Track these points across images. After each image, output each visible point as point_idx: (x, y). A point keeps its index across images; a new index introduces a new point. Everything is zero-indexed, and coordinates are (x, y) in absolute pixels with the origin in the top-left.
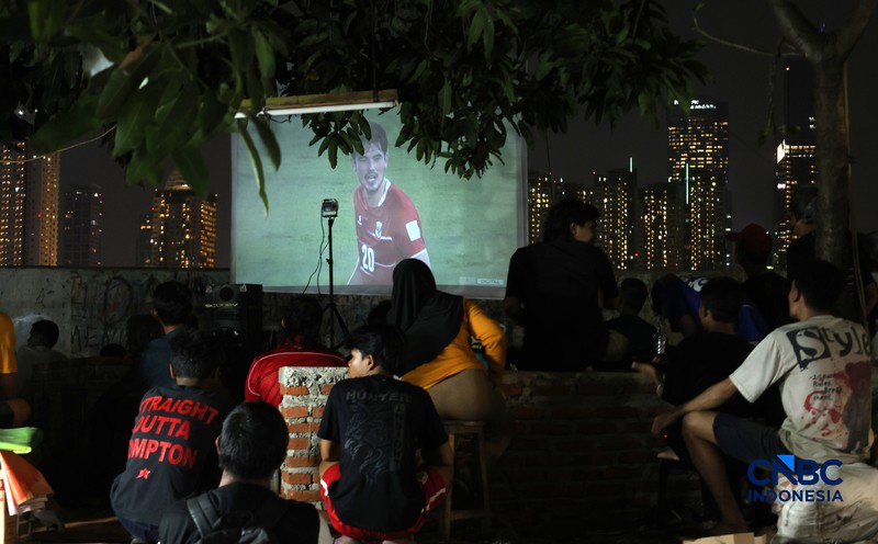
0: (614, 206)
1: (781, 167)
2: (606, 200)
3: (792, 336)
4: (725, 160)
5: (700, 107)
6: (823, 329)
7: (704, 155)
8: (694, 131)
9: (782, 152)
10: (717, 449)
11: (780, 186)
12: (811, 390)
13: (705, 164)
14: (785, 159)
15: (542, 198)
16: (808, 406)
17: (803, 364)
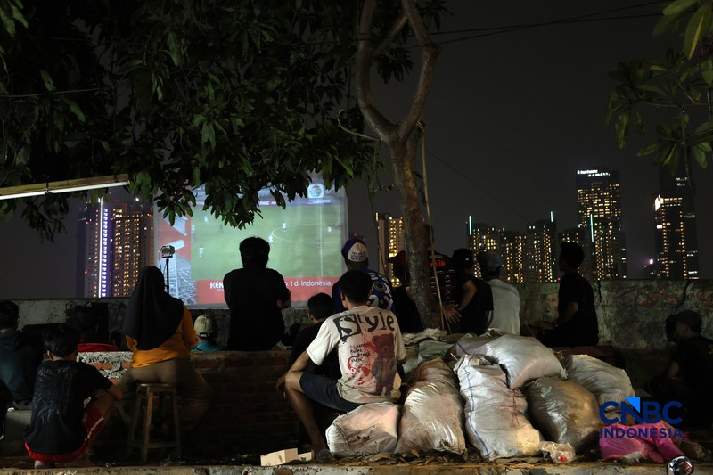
0: (541, 245)
1: (658, 213)
2: (535, 242)
3: (337, 322)
4: (618, 210)
5: (598, 175)
6: (358, 315)
7: (604, 208)
8: (596, 191)
9: (658, 203)
10: (304, 395)
11: (659, 227)
12: (350, 356)
13: (605, 214)
14: (661, 208)
15: (490, 243)
16: (349, 366)
17: (344, 339)
